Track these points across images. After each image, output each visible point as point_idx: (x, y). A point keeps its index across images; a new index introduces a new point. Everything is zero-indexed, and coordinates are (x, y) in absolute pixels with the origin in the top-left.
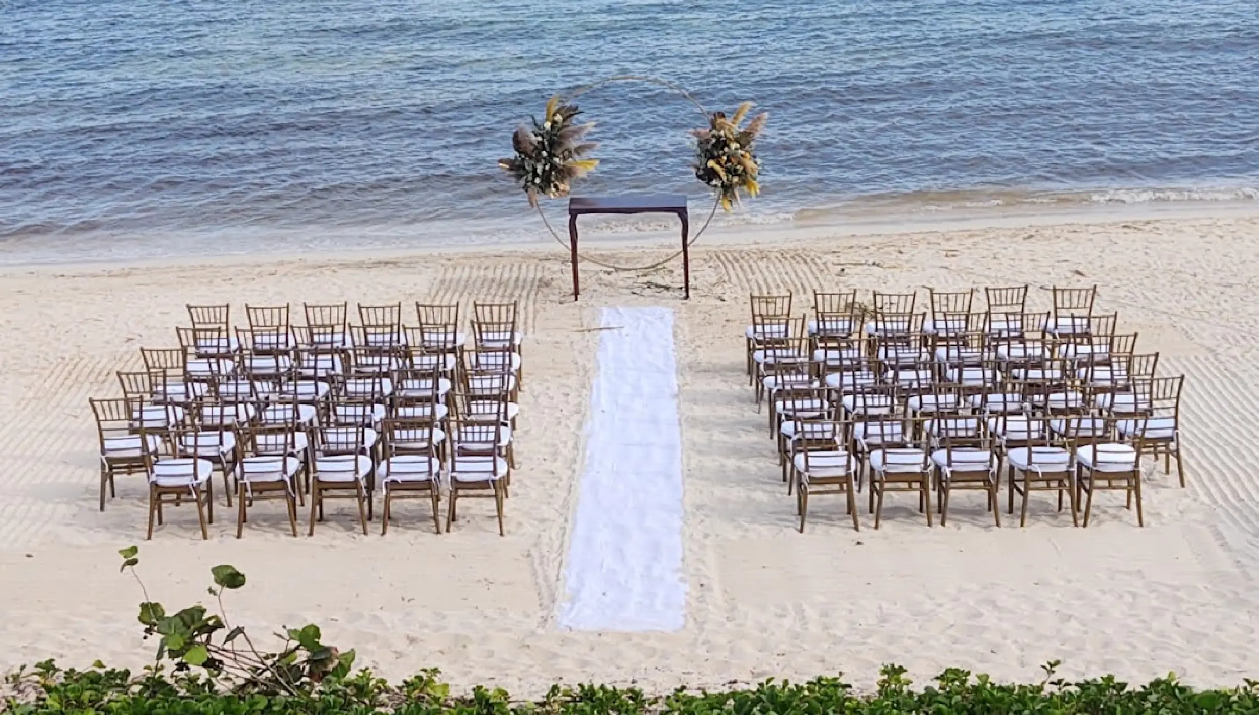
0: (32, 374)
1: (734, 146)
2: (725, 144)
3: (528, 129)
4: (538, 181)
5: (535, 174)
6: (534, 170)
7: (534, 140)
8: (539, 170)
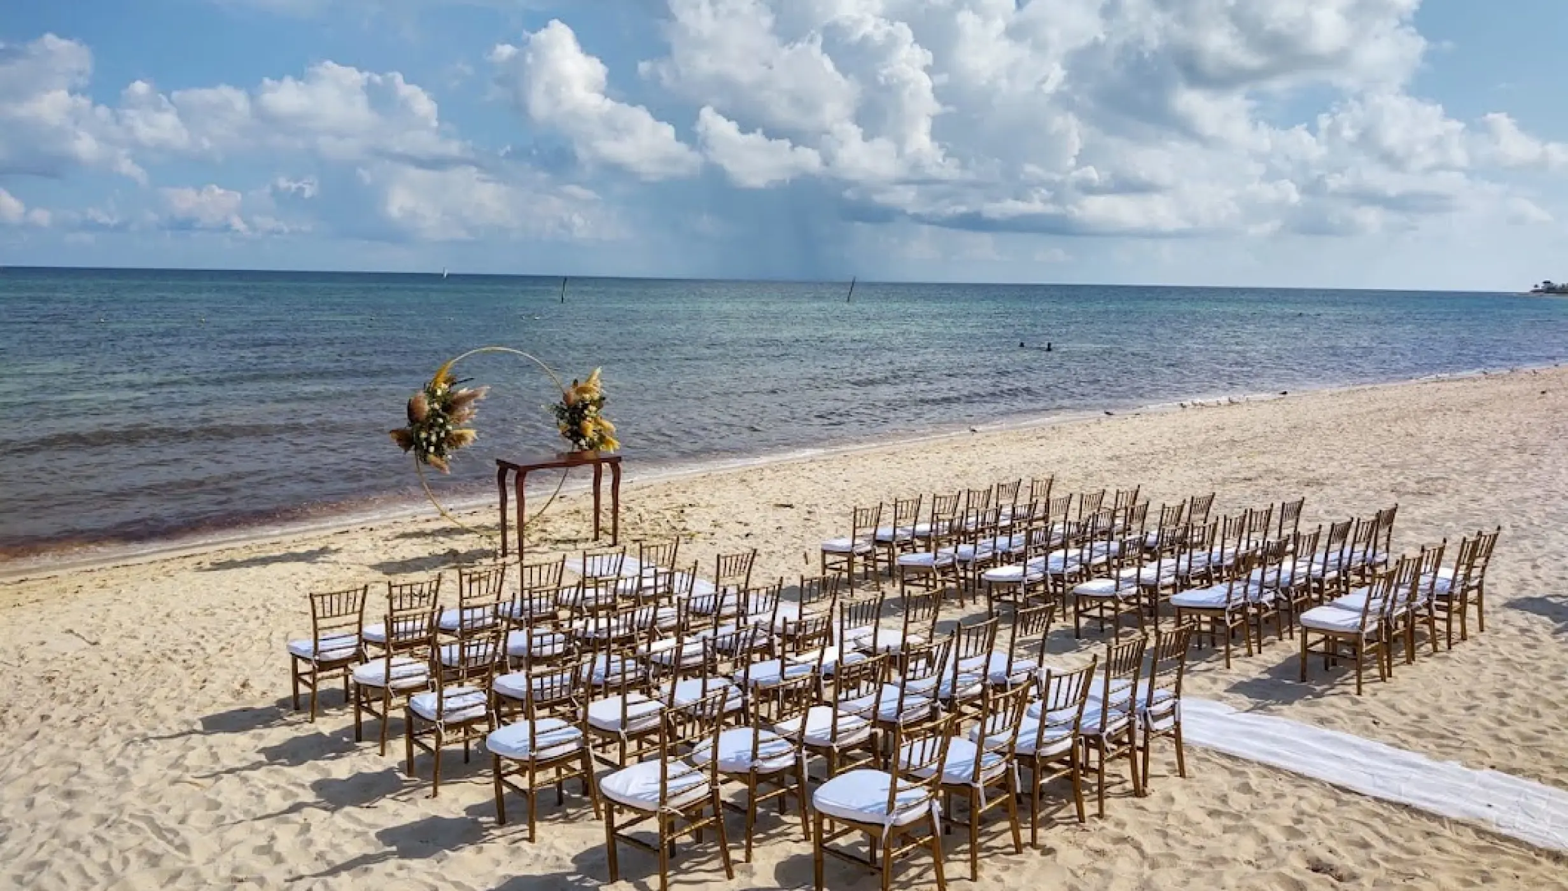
1: (593, 408)
2: (586, 407)
3: (423, 398)
4: (432, 449)
5: (429, 444)
6: (427, 439)
7: (427, 408)
8: (434, 438)
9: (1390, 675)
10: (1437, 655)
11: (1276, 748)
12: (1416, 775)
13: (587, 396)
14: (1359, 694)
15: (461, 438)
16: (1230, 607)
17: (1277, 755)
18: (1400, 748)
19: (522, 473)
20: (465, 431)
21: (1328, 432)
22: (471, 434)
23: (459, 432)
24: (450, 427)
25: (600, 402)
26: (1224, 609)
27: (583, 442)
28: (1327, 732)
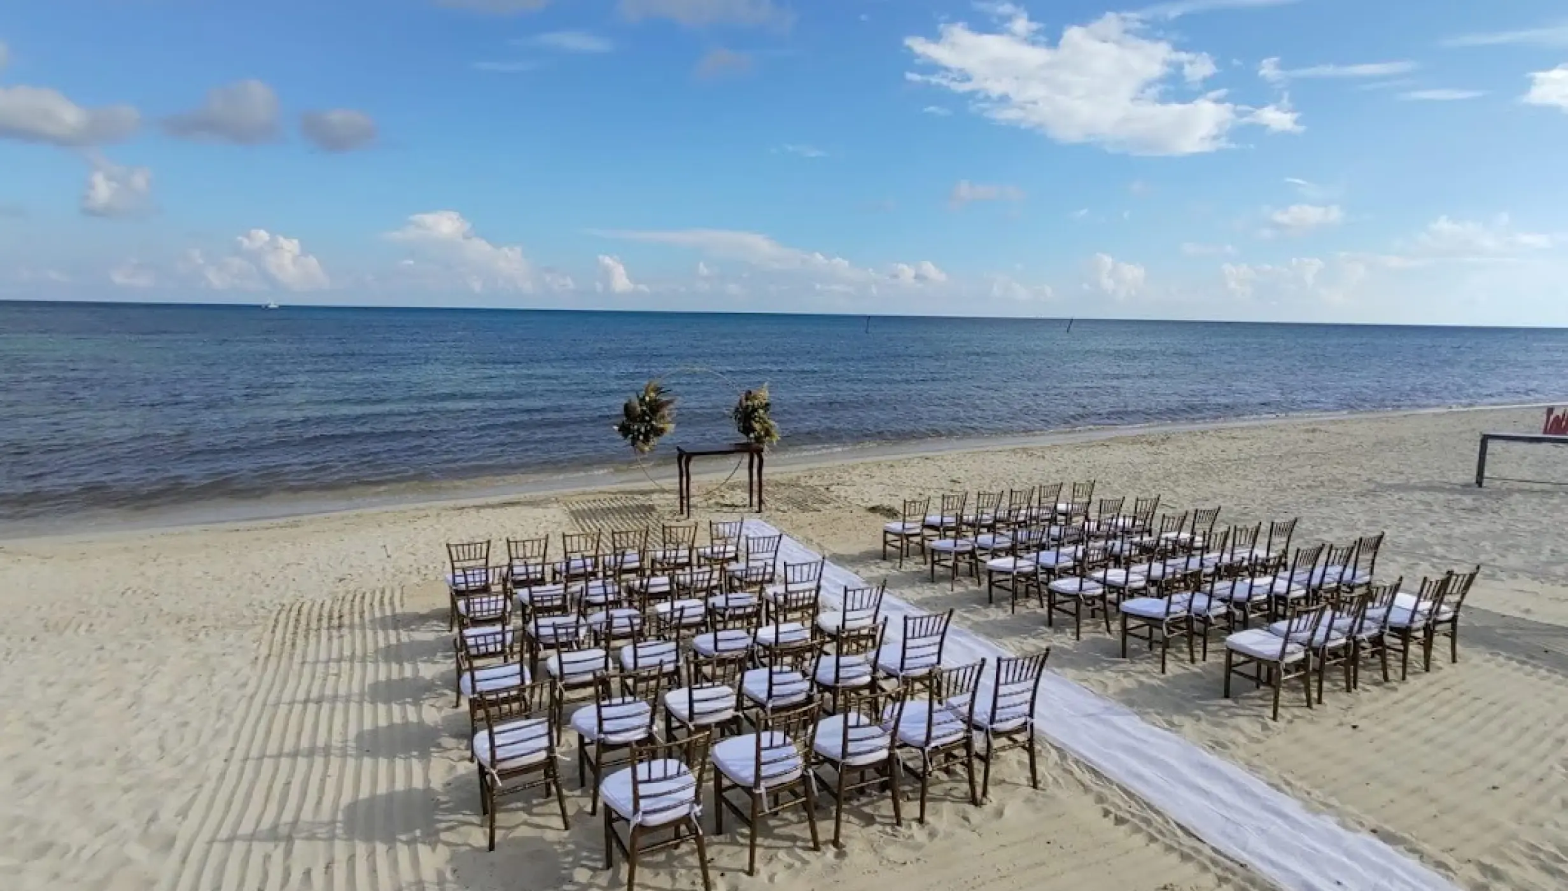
0: (254, 625)
1: (761, 411)
2: (756, 410)
3: (636, 402)
4: (641, 437)
5: (640, 433)
6: (639, 430)
7: (639, 409)
8: (643, 430)
9: (1319, 701)
10: (1387, 685)
11: (1147, 771)
12: (1278, 827)
13: (756, 402)
14: (1274, 718)
15: (662, 431)
16: (1168, 619)
17: (1139, 777)
18: (1279, 789)
19: (689, 456)
20: (666, 426)
21: (1411, 448)
22: (670, 427)
23: (661, 426)
24: (654, 423)
25: (766, 407)
26: (1162, 620)
27: (752, 435)
28: (1213, 759)
